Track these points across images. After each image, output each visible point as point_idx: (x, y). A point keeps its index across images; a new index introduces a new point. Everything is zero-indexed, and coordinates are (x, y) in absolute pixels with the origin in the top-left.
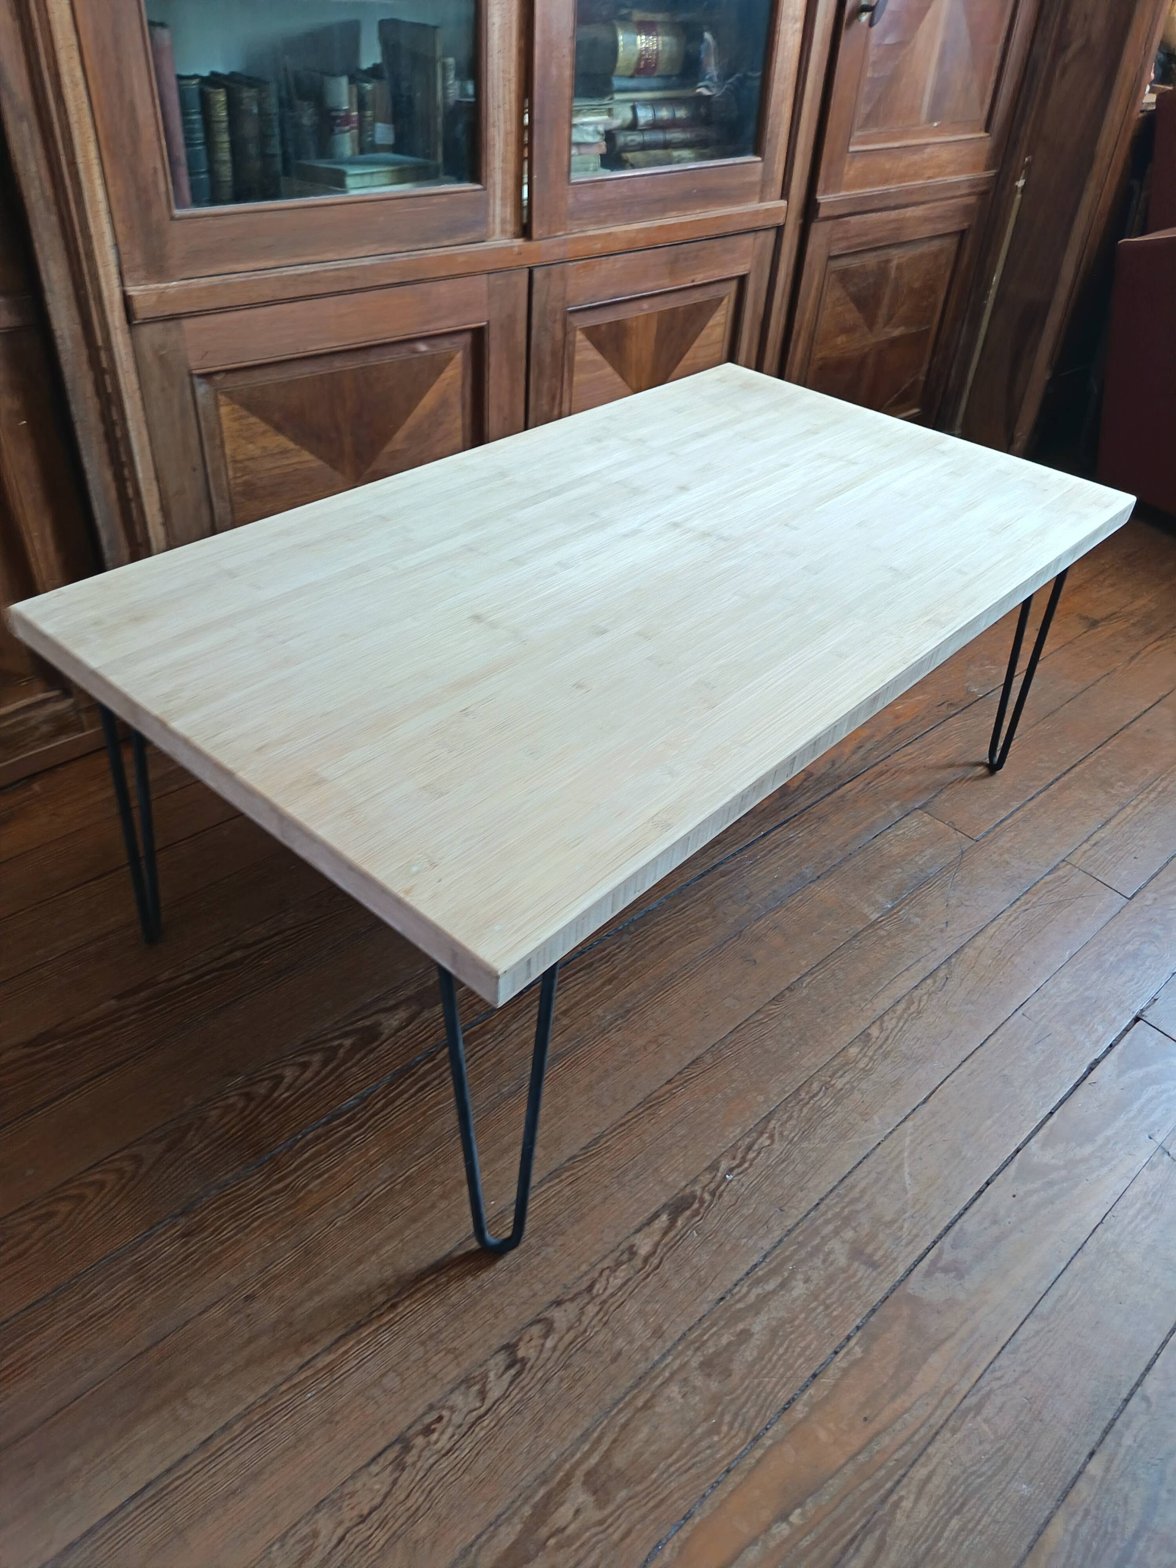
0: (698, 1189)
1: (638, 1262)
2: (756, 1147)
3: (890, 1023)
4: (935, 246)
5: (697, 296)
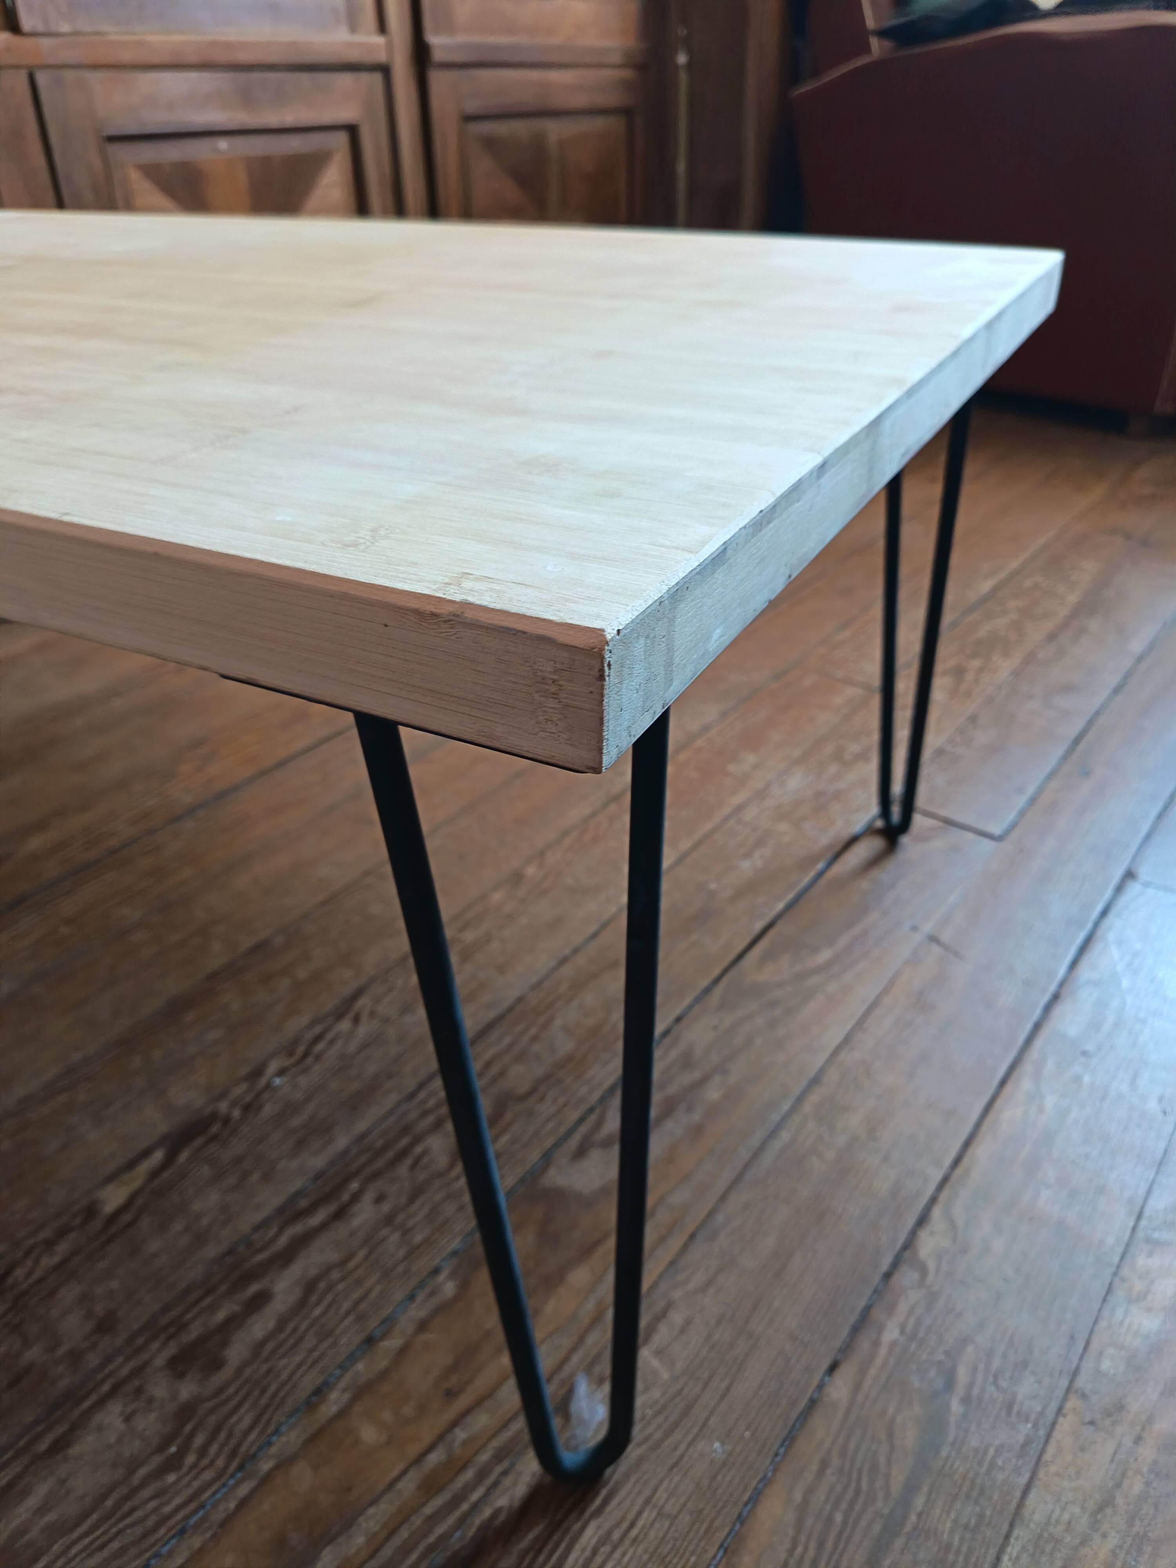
0: (223, 1107)
1: (97, 1225)
2: (330, 1036)
4: (598, 124)
5: (295, 144)
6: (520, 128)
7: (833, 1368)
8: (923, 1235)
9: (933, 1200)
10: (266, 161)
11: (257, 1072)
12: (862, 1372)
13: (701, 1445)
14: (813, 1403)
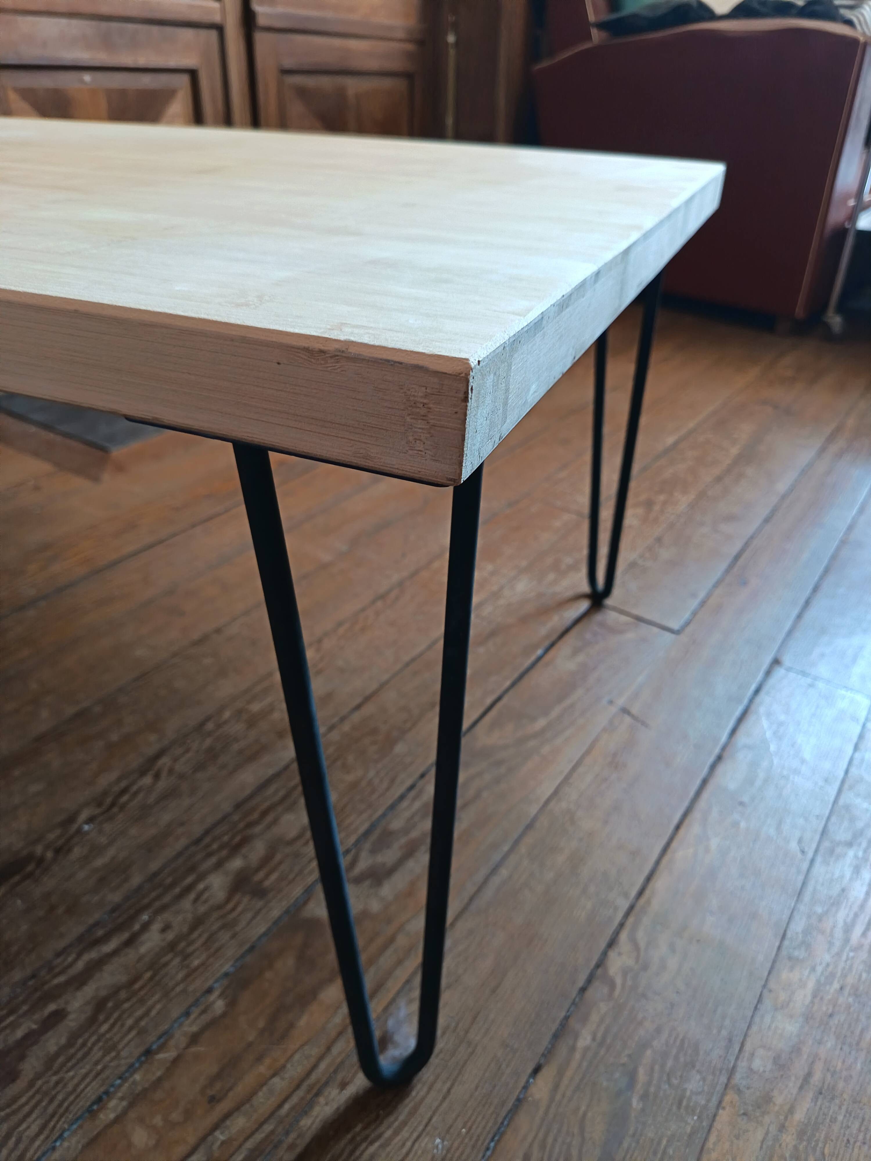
0: (39, 849)
2: (135, 788)
3: (327, 644)
4: (387, 83)
5: (146, 81)
6: (325, 82)
7: (537, 1070)
8: (612, 954)
9: (621, 925)
10: (123, 93)
11: (72, 819)
12: (560, 1074)
13: (424, 1141)
14: (519, 1102)
